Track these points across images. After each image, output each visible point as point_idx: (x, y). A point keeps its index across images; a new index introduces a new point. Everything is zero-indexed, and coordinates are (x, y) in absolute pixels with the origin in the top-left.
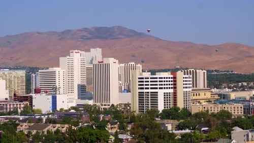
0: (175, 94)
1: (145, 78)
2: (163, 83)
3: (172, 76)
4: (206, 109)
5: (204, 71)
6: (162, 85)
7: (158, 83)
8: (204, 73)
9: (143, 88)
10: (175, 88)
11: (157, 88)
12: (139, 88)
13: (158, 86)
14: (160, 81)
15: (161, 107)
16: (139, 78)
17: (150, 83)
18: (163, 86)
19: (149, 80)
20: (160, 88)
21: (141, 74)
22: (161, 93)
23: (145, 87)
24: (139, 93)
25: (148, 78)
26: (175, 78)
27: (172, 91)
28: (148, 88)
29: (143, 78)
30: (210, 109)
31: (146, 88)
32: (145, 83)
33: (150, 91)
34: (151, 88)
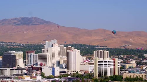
0: (114, 68)
1: (102, 61)
2: (110, 64)
3: (113, 60)
4: (130, 76)
6: (109, 64)
7: (108, 64)
8: (108, 52)
9: (100, 66)
10: (114, 66)
11: (107, 66)
12: (98, 66)
13: (108, 65)
14: (108, 63)
15: (109, 75)
16: (98, 61)
17: (103, 64)
18: (110, 65)
19: (104, 62)
20: (108, 66)
21: (99, 60)
23: (101, 65)
24: (98, 68)
25: (103, 61)
26: (114, 61)
27: (113, 67)
28: (103, 66)
29: (100, 61)
30: (131, 76)
31: (102, 66)
32: (101, 64)
33: (104, 67)
34: (104, 66)
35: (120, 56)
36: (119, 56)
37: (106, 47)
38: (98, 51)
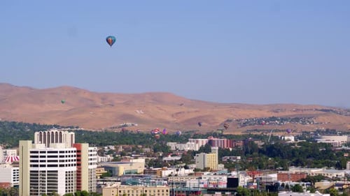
0: (79, 173)
1: (41, 152)
2: (65, 159)
3: (75, 149)
4: (122, 193)
5: (72, 133)
6: (63, 161)
7: (58, 159)
8: (72, 135)
9: (37, 166)
10: (79, 165)
11: (56, 166)
12: (31, 166)
13: (58, 163)
14: (61, 157)
15: (62, 191)
16: (32, 152)
17: (47, 159)
18: (65, 163)
19: (46, 154)
20: (61, 166)
21: (34, 147)
22: (62, 173)
23: (39, 163)
24: (31, 171)
25: (45, 152)
26: (79, 151)
27: (74, 169)
28: (44, 166)
29: (37, 152)
30: (127, 193)
31: (41, 166)
32: (39, 159)
33: (47, 169)
34: (49, 166)
35: (109, 148)
36: (106, 147)
37: (77, 128)
38: (46, 132)
